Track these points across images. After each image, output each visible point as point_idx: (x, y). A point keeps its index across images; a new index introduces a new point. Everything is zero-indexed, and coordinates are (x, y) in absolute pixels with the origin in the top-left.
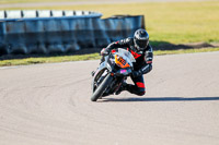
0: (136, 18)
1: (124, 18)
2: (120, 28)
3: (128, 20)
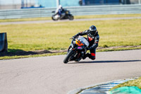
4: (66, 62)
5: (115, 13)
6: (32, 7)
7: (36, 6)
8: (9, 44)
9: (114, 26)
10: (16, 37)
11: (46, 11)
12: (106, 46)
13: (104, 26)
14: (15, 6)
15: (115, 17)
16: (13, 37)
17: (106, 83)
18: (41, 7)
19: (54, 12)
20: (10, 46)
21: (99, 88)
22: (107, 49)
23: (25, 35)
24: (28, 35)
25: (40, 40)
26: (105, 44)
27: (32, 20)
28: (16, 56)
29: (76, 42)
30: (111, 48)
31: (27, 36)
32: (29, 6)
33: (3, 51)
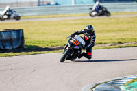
0: (18, 31)
1: (11, 31)
2: (8, 38)
3: (13, 33)
4: (62, 61)
5: (129, 10)
6: (49, 4)
7: (53, 3)
8: (26, 41)
9: (128, 23)
10: (33, 33)
11: (62, 9)
12: (120, 43)
13: (118, 23)
14: (32, 4)
15: (130, 14)
16: (30, 33)
17: (120, 78)
18: (57, 4)
19: (91, 8)
20: (27, 42)
21: (113, 83)
22: (121, 45)
23: (41, 31)
24: (45, 32)
25: (56, 36)
26: (119, 41)
27: (48, 18)
28: (32, 53)
29: (72, 41)
30: (125, 45)
31: (43, 33)
32: (45, 4)
33: (20, 47)
